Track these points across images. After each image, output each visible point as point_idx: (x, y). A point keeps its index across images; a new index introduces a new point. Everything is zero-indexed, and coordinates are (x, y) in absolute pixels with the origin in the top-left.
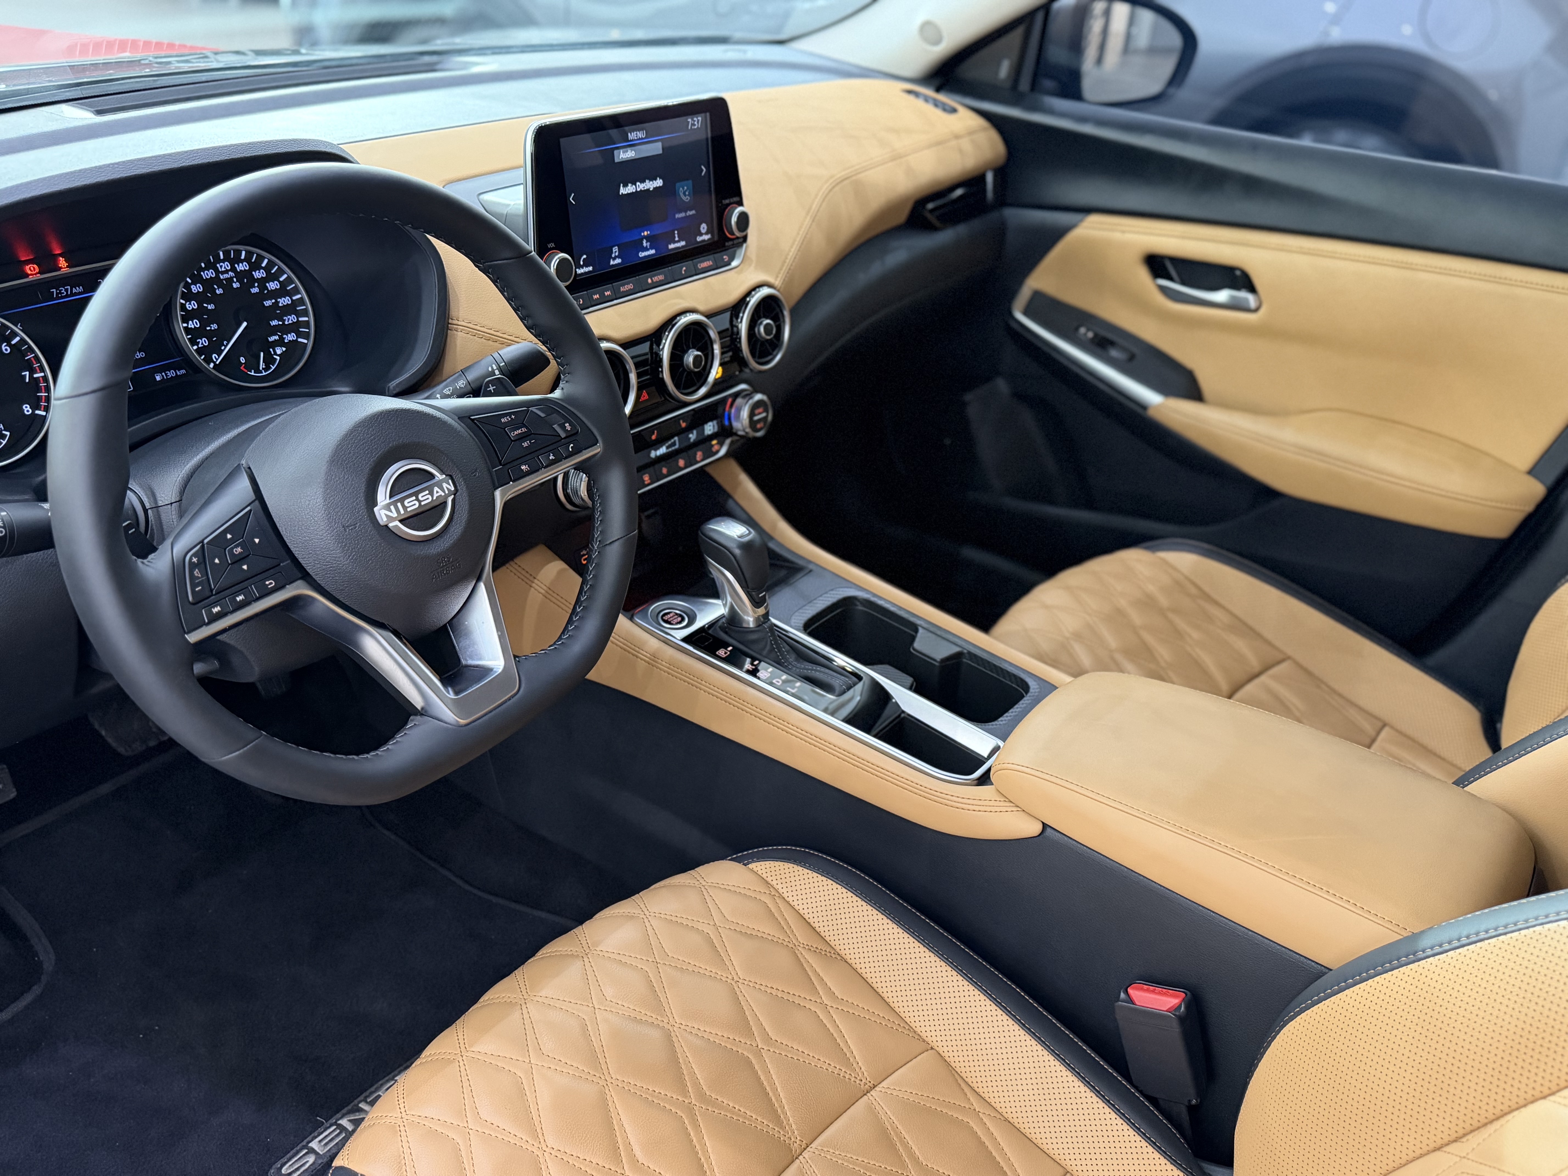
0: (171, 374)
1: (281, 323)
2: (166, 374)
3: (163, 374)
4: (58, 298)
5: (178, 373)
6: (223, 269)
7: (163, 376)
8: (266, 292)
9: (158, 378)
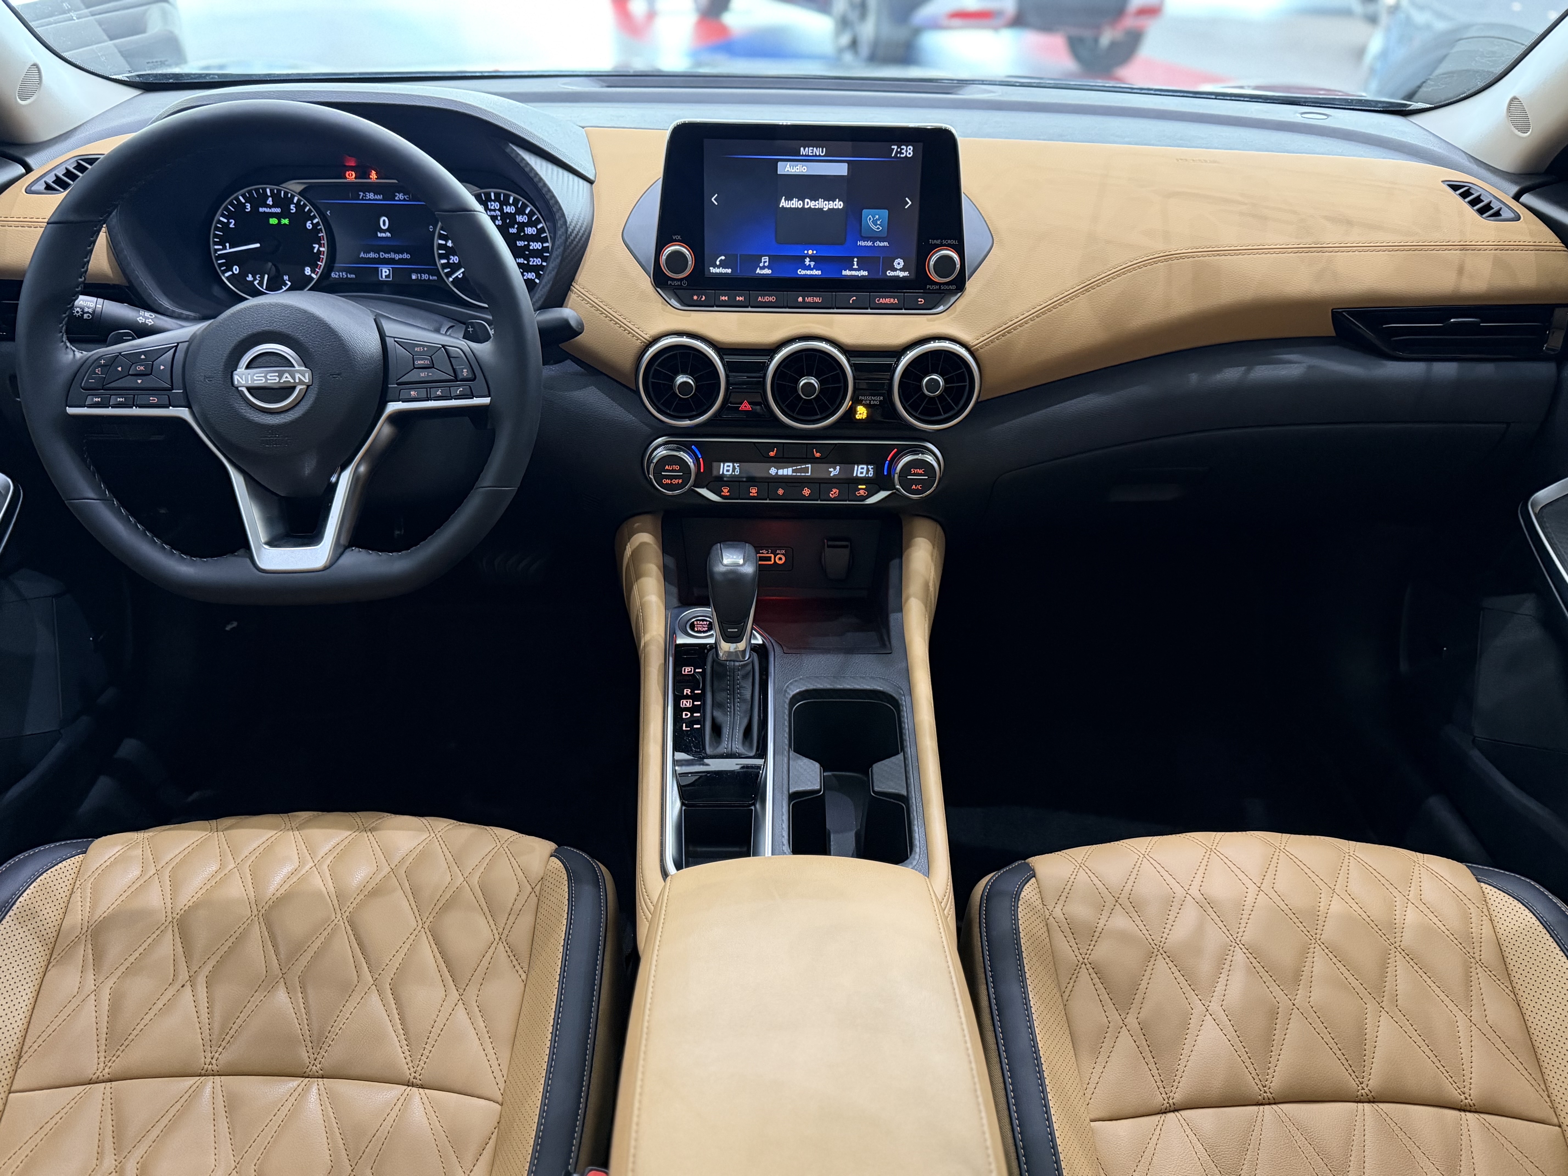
0: (425, 277)
1: (526, 262)
2: (421, 276)
3: (419, 275)
4: (362, 199)
5: (431, 278)
6: (492, 208)
7: (418, 277)
8: (522, 234)
9: (414, 277)
